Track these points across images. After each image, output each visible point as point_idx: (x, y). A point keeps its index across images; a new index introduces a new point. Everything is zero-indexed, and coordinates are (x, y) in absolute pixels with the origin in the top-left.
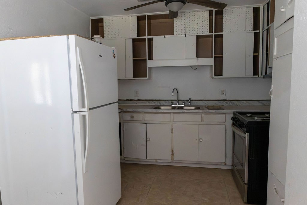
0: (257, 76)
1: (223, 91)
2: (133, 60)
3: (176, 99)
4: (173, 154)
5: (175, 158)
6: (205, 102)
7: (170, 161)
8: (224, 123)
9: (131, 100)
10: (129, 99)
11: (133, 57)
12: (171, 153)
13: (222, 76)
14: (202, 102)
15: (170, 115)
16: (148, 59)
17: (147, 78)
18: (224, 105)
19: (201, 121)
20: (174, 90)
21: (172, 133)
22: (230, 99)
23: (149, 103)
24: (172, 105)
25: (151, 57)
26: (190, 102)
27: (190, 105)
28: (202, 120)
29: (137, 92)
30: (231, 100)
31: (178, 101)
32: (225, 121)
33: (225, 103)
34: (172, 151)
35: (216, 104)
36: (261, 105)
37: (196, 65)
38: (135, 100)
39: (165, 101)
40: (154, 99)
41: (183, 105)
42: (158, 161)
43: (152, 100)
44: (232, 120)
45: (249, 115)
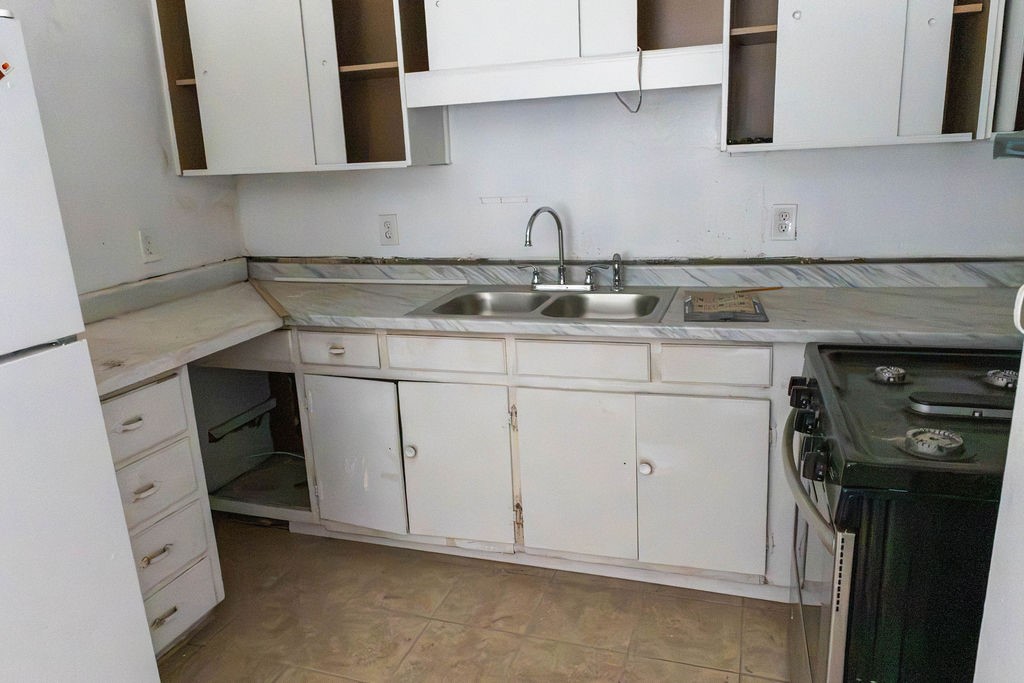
0: (967, 137)
1: (783, 215)
2: (343, 76)
3: (554, 255)
4: (521, 518)
5: (533, 538)
6: (691, 268)
7: (510, 549)
9: (368, 261)
10: (361, 255)
11: (341, 63)
12: (511, 516)
13: (770, 140)
14: (676, 267)
15: (498, 344)
16: (407, 71)
17: (408, 161)
18: (786, 284)
19: (645, 375)
20: (535, 215)
21: (513, 426)
22: (816, 256)
23: (440, 271)
24: (539, 287)
25: (418, 60)
26: (616, 271)
27: (620, 286)
28: (653, 373)
29: (387, 225)
30: (822, 261)
31: (565, 267)
32: (767, 382)
33: (790, 273)
34: (518, 506)
35: (745, 279)
36: (981, 283)
38: (384, 262)
39: (511, 263)
40: (464, 256)
41: (588, 288)
42: (458, 543)
43: (453, 262)
44: (789, 394)
45: (888, 373)
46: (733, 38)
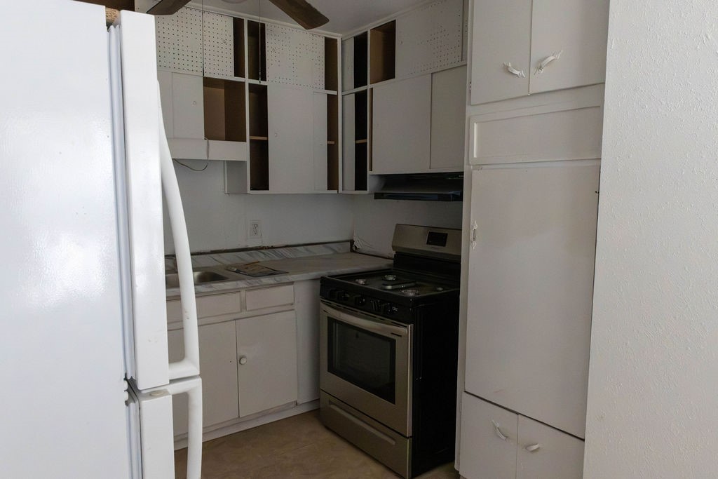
0: (335, 192)
1: (255, 226)
6: (215, 256)
8: (290, 307)
13: (268, 189)
14: (204, 256)
18: (260, 260)
19: (239, 310)
22: (270, 245)
28: (243, 307)
30: (272, 247)
32: (292, 301)
33: (261, 254)
37: (206, 159)
46: (251, 141)
